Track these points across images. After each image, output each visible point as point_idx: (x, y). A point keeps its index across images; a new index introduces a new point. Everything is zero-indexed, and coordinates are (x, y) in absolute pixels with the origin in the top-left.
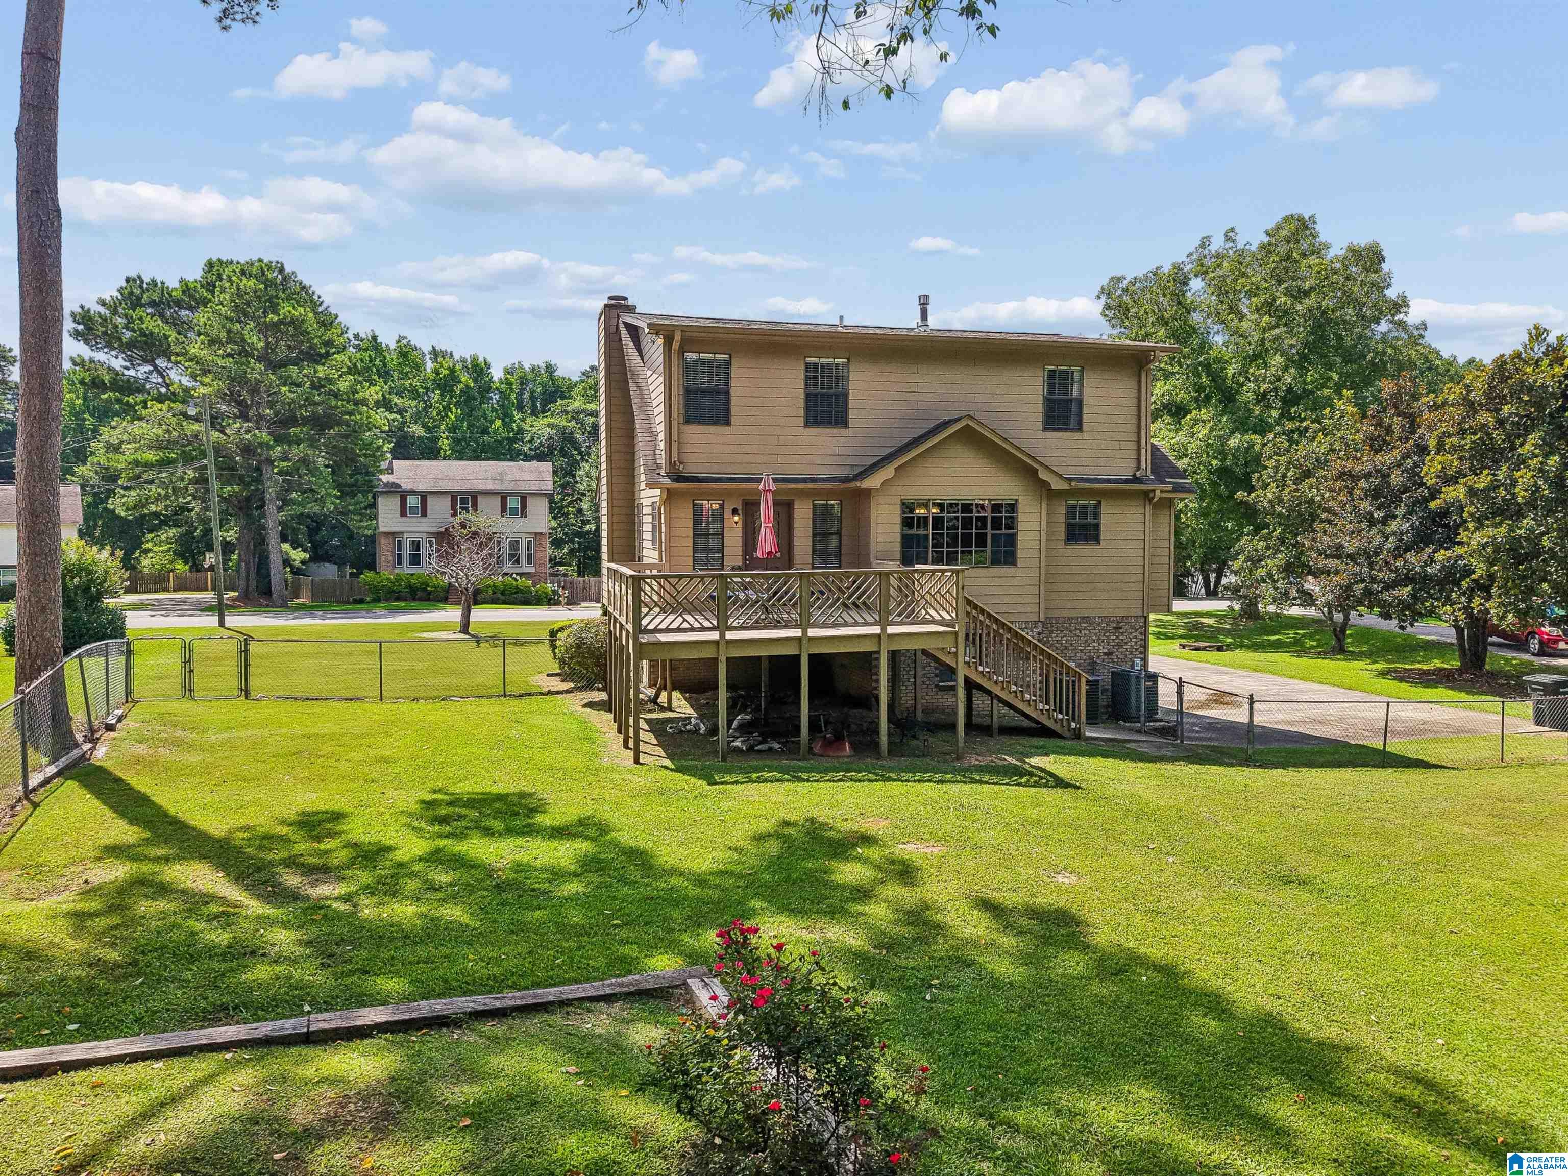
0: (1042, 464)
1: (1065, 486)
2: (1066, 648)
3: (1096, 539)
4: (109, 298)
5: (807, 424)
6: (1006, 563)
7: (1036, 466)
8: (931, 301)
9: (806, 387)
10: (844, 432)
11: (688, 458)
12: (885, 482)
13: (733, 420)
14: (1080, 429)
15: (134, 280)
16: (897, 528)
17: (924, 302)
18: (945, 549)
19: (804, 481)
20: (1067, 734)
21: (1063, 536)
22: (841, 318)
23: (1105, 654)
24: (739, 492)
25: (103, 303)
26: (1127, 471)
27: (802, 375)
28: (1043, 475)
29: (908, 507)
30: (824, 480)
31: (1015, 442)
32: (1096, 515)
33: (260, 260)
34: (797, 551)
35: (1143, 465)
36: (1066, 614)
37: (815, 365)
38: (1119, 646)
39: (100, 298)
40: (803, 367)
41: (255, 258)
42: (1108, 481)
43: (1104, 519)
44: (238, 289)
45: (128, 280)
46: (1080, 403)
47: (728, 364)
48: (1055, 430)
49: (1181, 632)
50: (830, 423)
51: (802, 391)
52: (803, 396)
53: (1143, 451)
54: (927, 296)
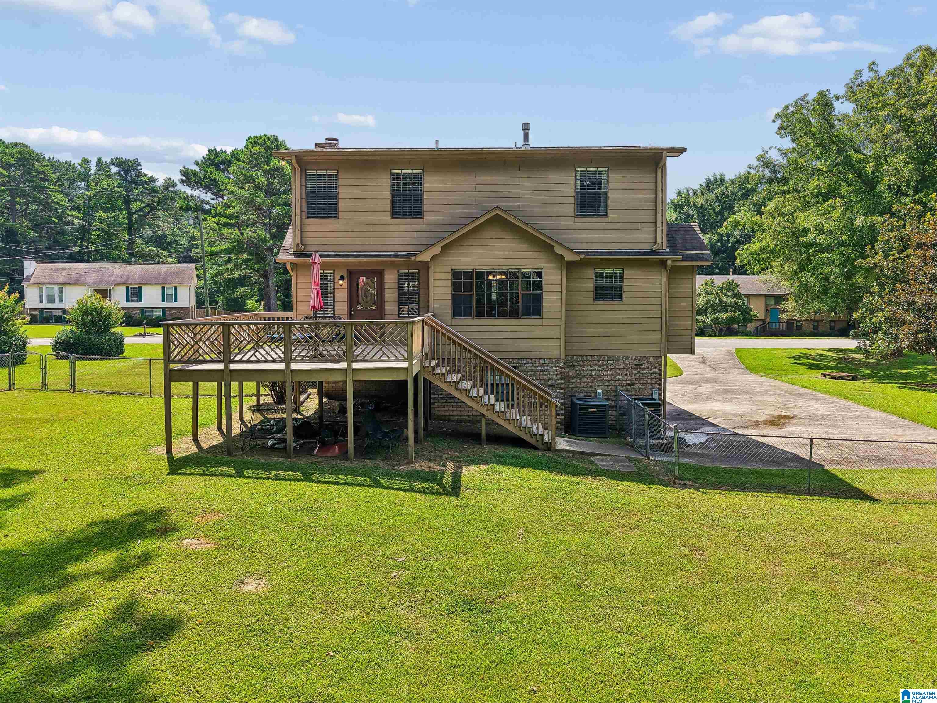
0: (557, 242)
1: (576, 258)
2: (595, 379)
3: (620, 297)
4: (200, 161)
5: (393, 216)
6: (534, 315)
7: (552, 243)
8: (531, 127)
9: (393, 189)
10: (421, 221)
11: (309, 241)
12: (433, 258)
13: (340, 215)
14: (606, 215)
15: (212, 151)
16: (450, 290)
17: (526, 128)
18: (497, 305)
19: (390, 256)
20: (541, 446)
21: (592, 295)
22: (437, 142)
23: (629, 384)
24: (347, 264)
25: (197, 164)
26: (645, 244)
27: (389, 181)
28: (558, 250)
29: (456, 274)
30: (404, 256)
31: (535, 226)
32: (621, 279)
33: (265, 136)
34: (387, 305)
35: (659, 240)
36: (591, 353)
37: (399, 175)
38: (640, 378)
39: (196, 161)
40: (389, 176)
41: (263, 134)
42: (628, 254)
43: (626, 282)
44: (251, 152)
45: (209, 151)
46: (606, 194)
47: (337, 177)
48: (585, 216)
49: (833, 364)
50: (410, 215)
51: (389, 193)
52: (390, 196)
53: (659, 230)
54: (527, 124)
